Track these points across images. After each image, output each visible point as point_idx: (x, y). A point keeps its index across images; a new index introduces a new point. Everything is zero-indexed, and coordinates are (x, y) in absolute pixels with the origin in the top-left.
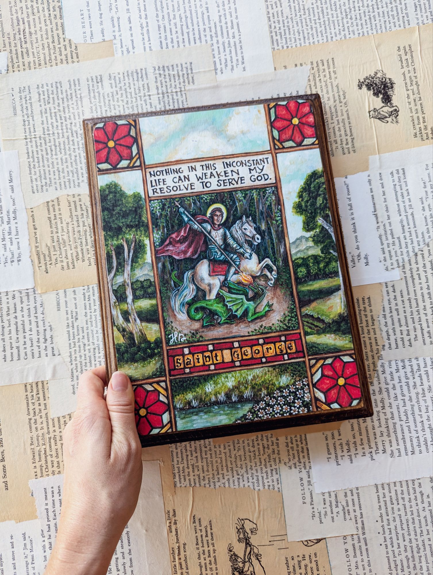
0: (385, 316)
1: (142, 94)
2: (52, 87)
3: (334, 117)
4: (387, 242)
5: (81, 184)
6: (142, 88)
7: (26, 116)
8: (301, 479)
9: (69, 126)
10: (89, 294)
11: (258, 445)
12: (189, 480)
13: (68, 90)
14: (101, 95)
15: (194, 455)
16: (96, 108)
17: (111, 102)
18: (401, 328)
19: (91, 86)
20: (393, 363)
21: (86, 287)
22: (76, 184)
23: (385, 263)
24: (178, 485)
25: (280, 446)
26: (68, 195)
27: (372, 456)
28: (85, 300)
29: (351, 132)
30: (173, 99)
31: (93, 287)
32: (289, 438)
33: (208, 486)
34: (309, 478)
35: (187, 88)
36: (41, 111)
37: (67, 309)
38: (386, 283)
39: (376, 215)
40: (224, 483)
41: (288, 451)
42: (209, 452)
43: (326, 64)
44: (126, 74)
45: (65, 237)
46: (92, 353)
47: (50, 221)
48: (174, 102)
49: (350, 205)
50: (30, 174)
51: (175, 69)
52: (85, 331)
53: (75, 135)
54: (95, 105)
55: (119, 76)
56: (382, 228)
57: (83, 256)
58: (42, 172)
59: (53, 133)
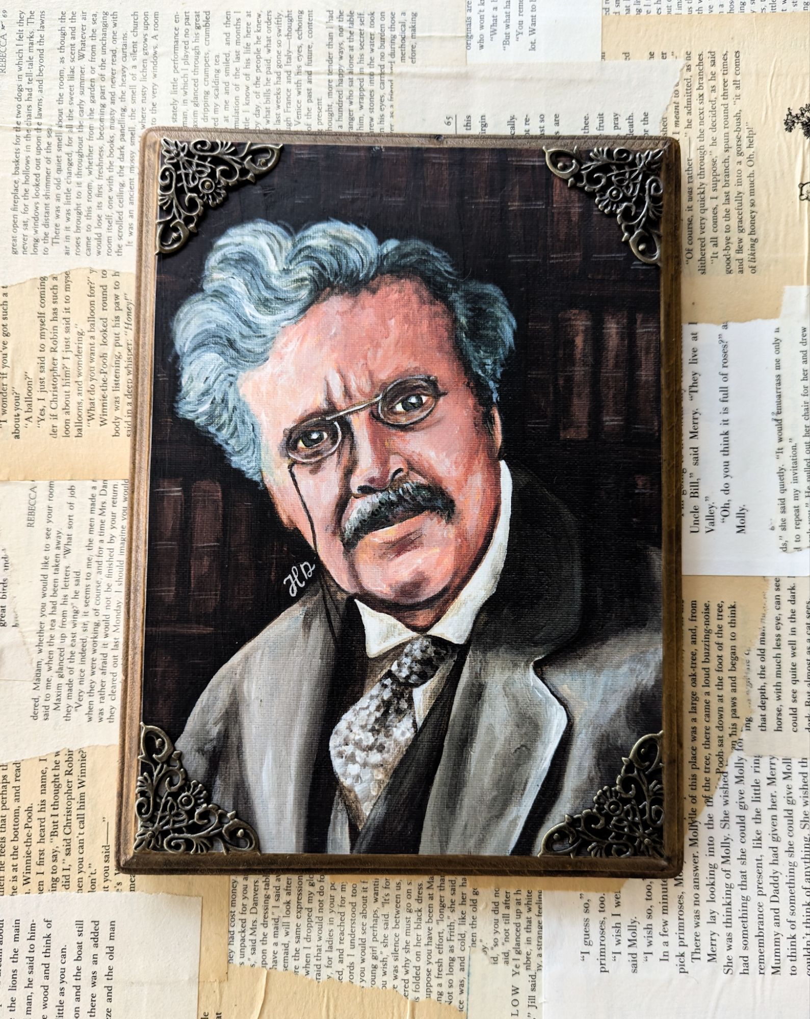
0: (762, 654)
1: (293, 68)
2: (94, 22)
3: (720, 185)
4: (796, 486)
5: (125, 250)
6: (295, 55)
7: (25, 79)
8: (516, 991)
9: (117, 116)
10: (103, 499)
11: (431, 898)
12: (264, 952)
13: (130, 35)
14: (202, 55)
15: (284, 897)
16: (186, 83)
17: (222, 75)
18: (795, 687)
19: (182, 32)
20: (765, 763)
21: (100, 484)
22: (114, 247)
23: (782, 533)
24: (237, 960)
25: (481, 907)
26: (92, 271)
27: (682, 964)
28: (92, 512)
29: (753, 224)
30: (361, 89)
31: (115, 486)
32: (502, 893)
33: (302, 972)
34: (533, 990)
35: (396, 70)
36: (61, 72)
37: (50, 525)
38: (777, 580)
39: (779, 422)
40: (340, 973)
41: (497, 922)
42: (317, 898)
43: (719, 61)
44: (264, 18)
45: (71, 364)
46: (90, 634)
47: (43, 322)
48: (362, 97)
49: (725, 390)
50: (15, 209)
51: (378, 22)
52: (83, 582)
53: (128, 136)
54: (185, 76)
55: (249, 20)
56: (788, 452)
57: (104, 413)
58: (42, 209)
59: (81, 126)
